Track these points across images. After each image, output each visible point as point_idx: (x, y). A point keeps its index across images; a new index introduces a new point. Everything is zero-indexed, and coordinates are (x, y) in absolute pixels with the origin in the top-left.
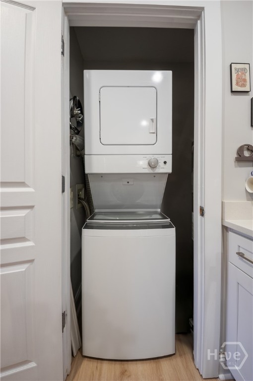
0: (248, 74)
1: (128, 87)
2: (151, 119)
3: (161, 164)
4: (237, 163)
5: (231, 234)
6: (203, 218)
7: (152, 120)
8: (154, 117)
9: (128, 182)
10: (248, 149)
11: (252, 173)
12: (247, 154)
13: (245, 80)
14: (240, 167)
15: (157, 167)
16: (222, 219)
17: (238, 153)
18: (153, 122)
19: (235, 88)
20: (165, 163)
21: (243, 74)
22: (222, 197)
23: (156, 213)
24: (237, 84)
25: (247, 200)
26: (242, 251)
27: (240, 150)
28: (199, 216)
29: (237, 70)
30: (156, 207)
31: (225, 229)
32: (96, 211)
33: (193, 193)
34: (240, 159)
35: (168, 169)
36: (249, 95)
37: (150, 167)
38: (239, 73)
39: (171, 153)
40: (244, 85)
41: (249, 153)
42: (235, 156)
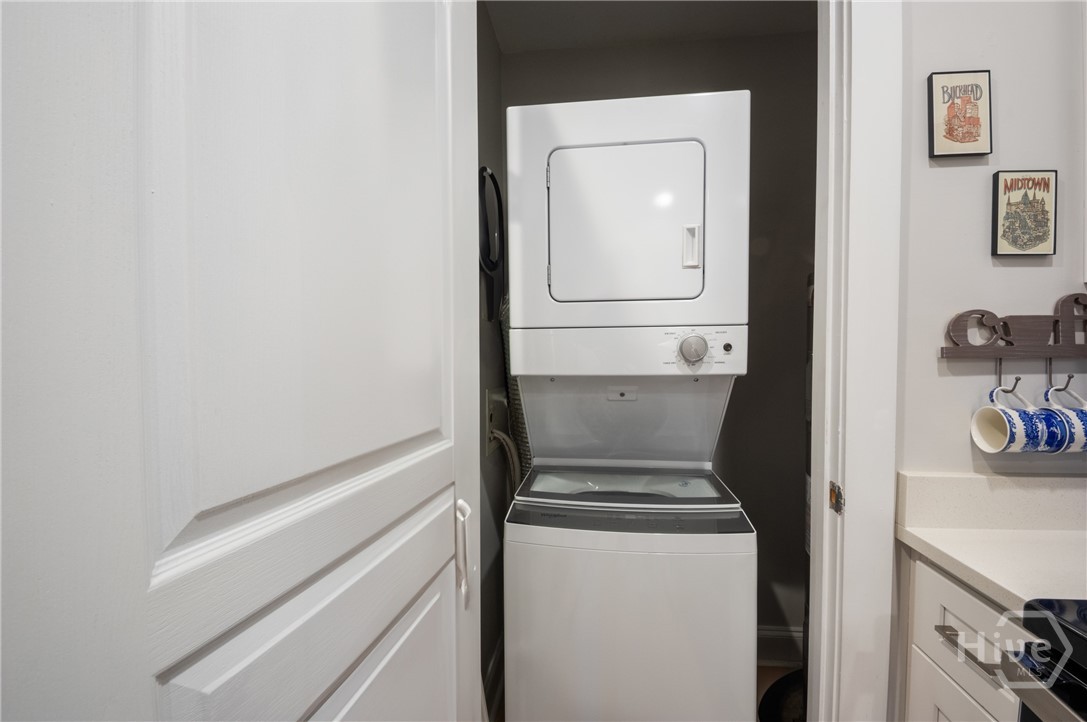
0: (983, 103)
1: (625, 144)
2: (689, 230)
3: (716, 351)
4: (945, 364)
5: (921, 570)
6: (839, 519)
7: (691, 231)
8: (697, 224)
9: (622, 395)
10: (981, 324)
11: (991, 395)
12: (976, 337)
13: (975, 122)
14: (955, 373)
15: (705, 359)
16: (896, 522)
17: (949, 336)
18: (693, 235)
19: (943, 146)
20: (728, 347)
21: (969, 102)
22: (899, 460)
23: (699, 474)
24: (950, 133)
25: (976, 471)
26: (951, 622)
27: (957, 328)
28: (827, 511)
29: (951, 94)
30: (699, 458)
31: (904, 553)
32: (536, 461)
33: (809, 424)
34: (956, 351)
35: (737, 364)
36: (987, 164)
37: (683, 361)
38: (956, 101)
39: (746, 320)
40: (971, 136)
41: (986, 333)
42: (943, 343)
